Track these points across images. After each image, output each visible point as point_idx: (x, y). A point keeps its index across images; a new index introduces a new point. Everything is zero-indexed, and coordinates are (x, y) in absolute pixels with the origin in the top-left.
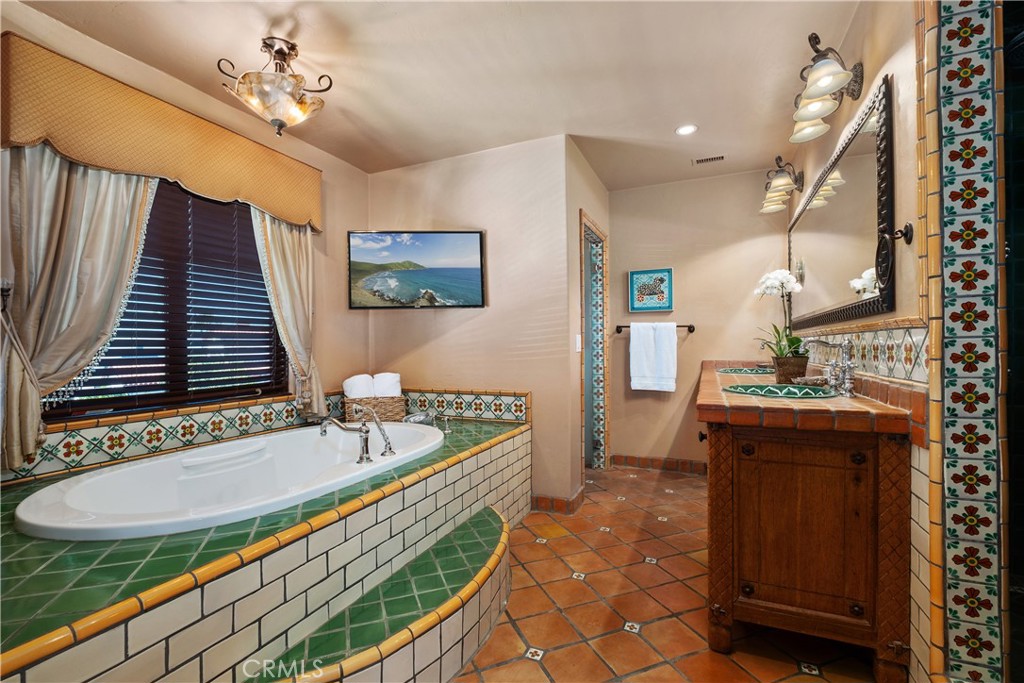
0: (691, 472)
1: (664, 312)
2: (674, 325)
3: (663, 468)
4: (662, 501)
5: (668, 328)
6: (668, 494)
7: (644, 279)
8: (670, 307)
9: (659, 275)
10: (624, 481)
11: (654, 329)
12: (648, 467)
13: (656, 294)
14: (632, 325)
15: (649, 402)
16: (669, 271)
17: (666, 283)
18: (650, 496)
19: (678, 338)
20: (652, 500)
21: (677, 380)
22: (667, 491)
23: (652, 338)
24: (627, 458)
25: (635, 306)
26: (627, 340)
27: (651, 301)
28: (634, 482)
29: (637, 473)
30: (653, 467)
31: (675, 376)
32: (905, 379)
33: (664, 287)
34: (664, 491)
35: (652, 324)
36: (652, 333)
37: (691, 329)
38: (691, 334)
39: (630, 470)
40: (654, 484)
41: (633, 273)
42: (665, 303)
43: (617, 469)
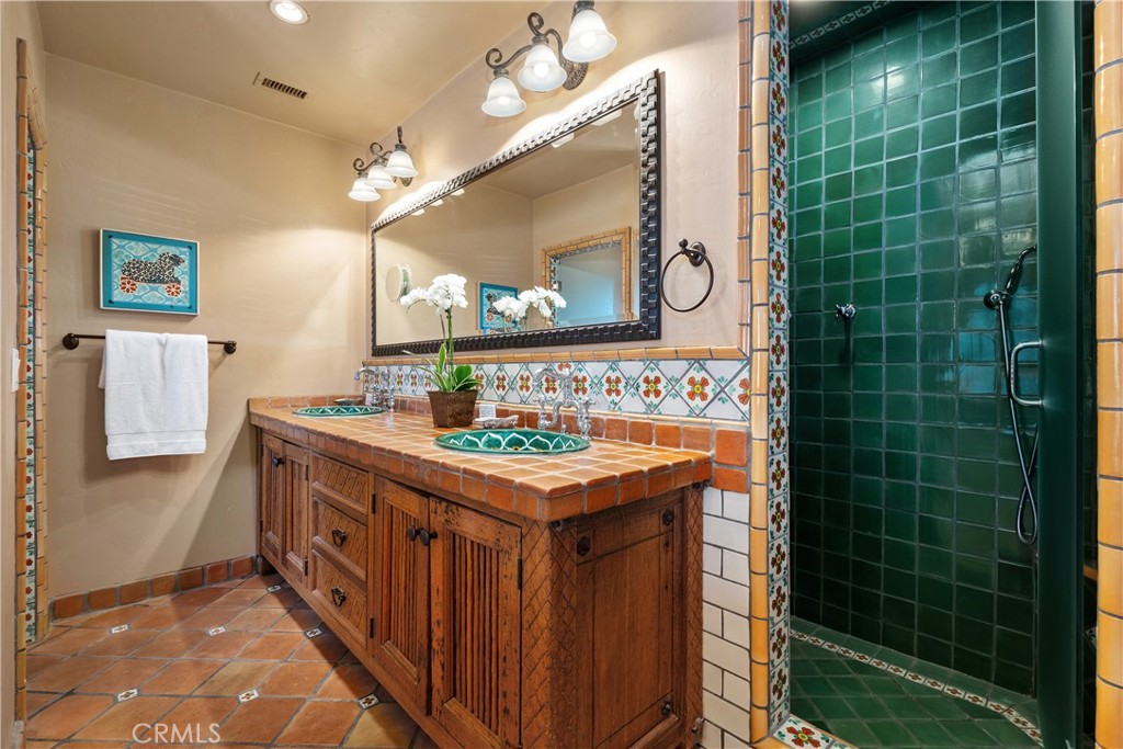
0: (229, 579)
1: (181, 316)
2: (203, 339)
3: (174, 590)
4: (219, 658)
5: (192, 346)
6: (219, 637)
7: (138, 251)
8: (193, 308)
9: (172, 250)
10: (106, 649)
11: (163, 345)
12: (144, 596)
13: (162, 282)
14: (111, 334)
15: (145, 479)
16: (192, 247)
17: (185, 266)
18: (186, 657)
19: (210, 361)
20: (198, 664)
21: (209, 434)
22: (212, 632)
23: (156, 360)
24: (90, 596)
25: (115, 299)
26: (96, 364)
27: (155, 295)
28: (128, 643)
29: (123, 618)
30: (154, 595)
31: (205, 428)
32: (688, 416)
33: (180, 272)
34: (204, 635)
35: (158, 335)
36: (156, 350)
37: (229, 348)
38: (229, 357)
39: (103, 618)
40: (176, 627)
41: (109, 235)
42: (182, 299)
43: (69, 628)
